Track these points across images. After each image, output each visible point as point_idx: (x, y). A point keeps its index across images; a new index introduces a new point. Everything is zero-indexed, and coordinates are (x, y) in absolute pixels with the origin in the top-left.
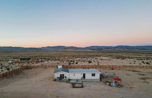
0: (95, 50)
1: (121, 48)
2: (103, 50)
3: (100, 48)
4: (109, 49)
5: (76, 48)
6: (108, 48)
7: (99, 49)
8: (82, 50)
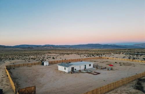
0: (26, 48)
1: (48, 47)
2: (33, 48)
3: (30, 46)
4: (39, 48)
5: (4, 47)
6: (38, 46)
7: (29, 48)
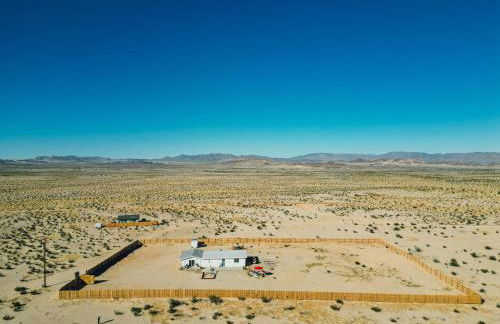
8: (281, 166)
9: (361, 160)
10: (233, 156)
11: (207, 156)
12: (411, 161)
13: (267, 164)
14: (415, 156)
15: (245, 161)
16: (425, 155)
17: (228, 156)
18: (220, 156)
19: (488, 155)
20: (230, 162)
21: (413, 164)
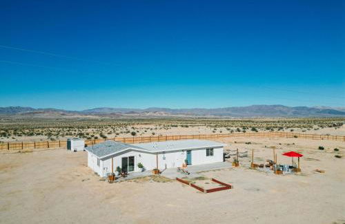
1: (154, 112)
9: (133, 112)
10: (31, 109)
11: (7, 108)
12: (162, 112)
13: (63, 115)
14: (164, 110)
15: (44, 113)
16: (169, 110)
17: (27, 109)
18: (19, 109)
19: (201, 110)
20: (30, 113)
21: (164, 115)
